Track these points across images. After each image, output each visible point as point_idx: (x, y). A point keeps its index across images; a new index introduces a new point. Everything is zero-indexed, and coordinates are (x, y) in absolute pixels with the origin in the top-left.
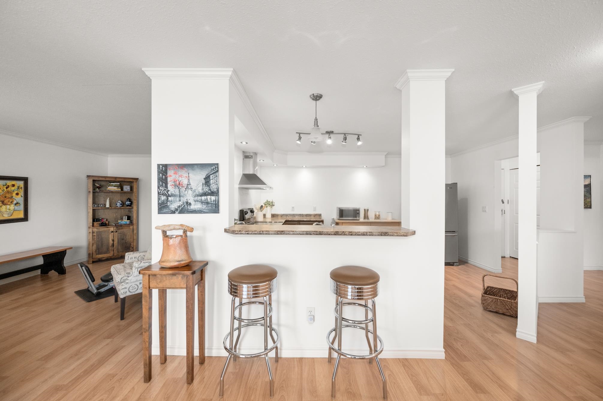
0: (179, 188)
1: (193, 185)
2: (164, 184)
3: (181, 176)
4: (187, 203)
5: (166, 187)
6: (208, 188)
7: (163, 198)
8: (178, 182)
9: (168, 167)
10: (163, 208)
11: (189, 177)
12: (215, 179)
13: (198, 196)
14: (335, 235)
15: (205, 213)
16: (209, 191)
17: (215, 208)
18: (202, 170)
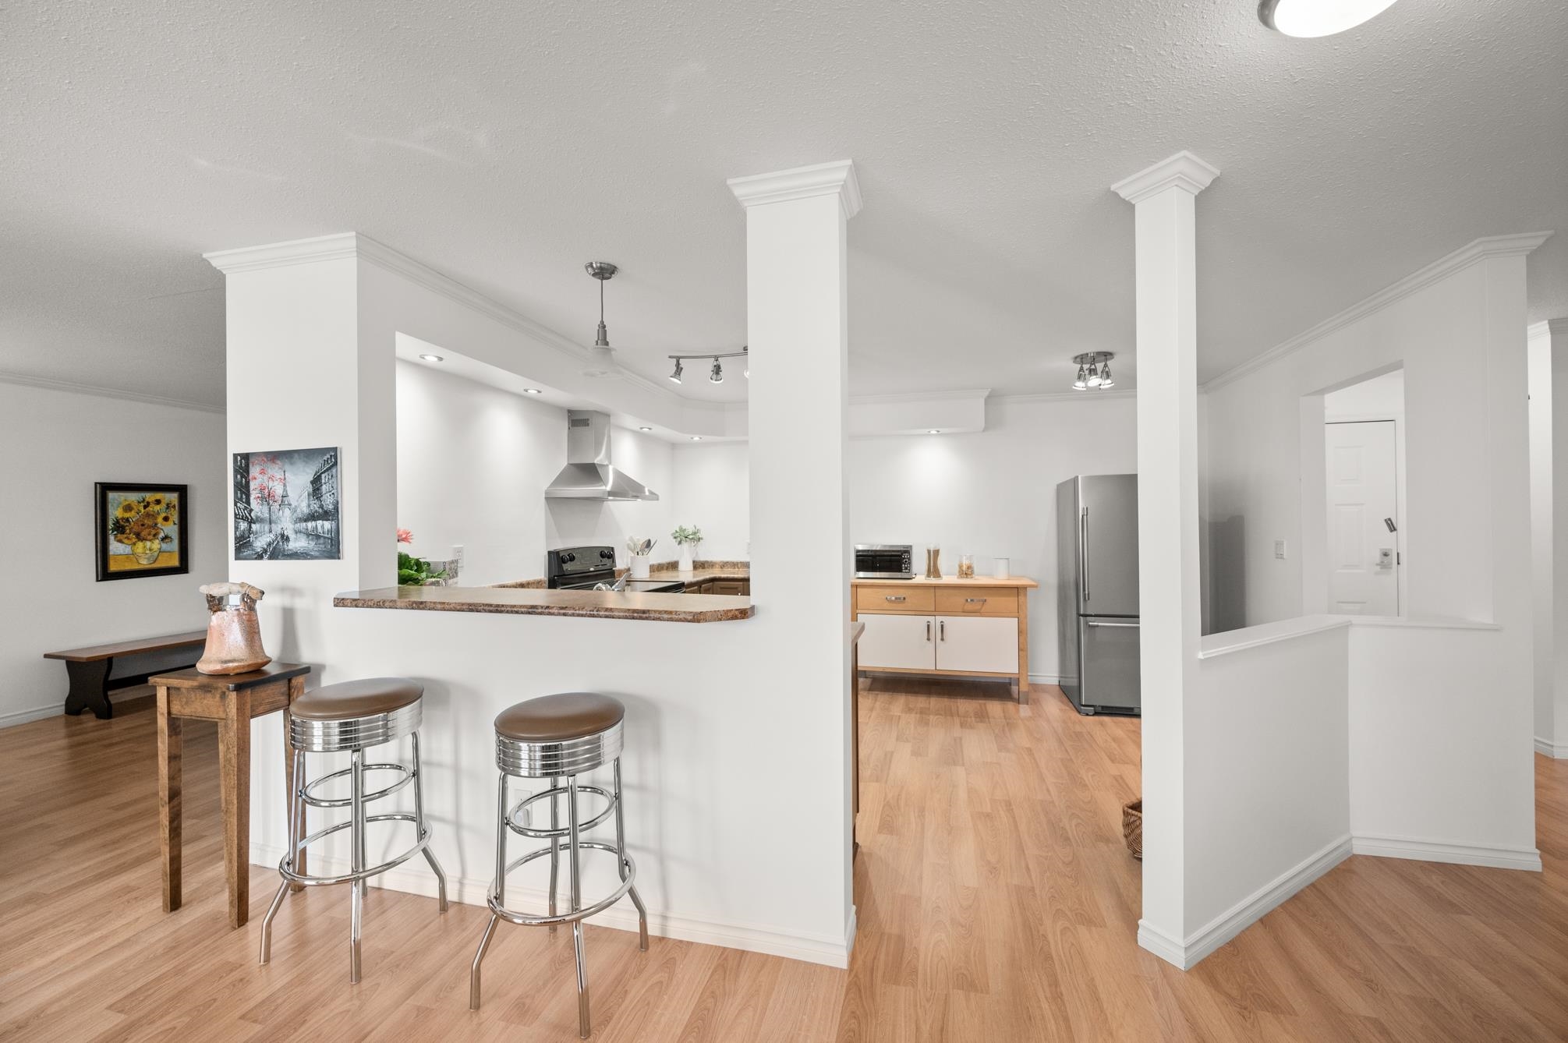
0: (268, 504)
1: (293, 497)
2: (244, 497)
3: (271, 478)
4: (283, 535)
5: (248, 502)
6: (318, 503)
8: (266, 491)
9: (251, 460)
10: (243, 545)
11: (285, 478)
12: (331, 481)
13: (301, 520)
15: (313, 558)
16: (320, 510)
17: (332, 549)
18: (307, 463)
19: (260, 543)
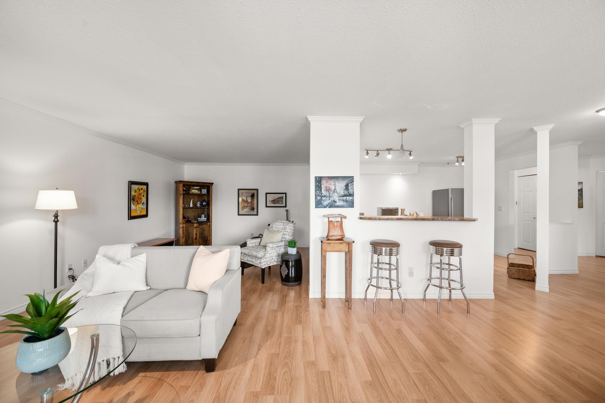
0: (329, 192)
1: (338, 190)
2: (319, 189)
3: (330, 184)
4: (334, 201)
5: (321, 191)
6: (347, 192)
7: (319, 198)
8: (328, 188)
9: (322, 179)
10: (319, 204)
11: (335, 184)
12: (352, 186)
13: (341, 196)
14: (433, 220)
15: (345, 207)
16: (348, 194)
17: (351, 205)
18: (343, 180)
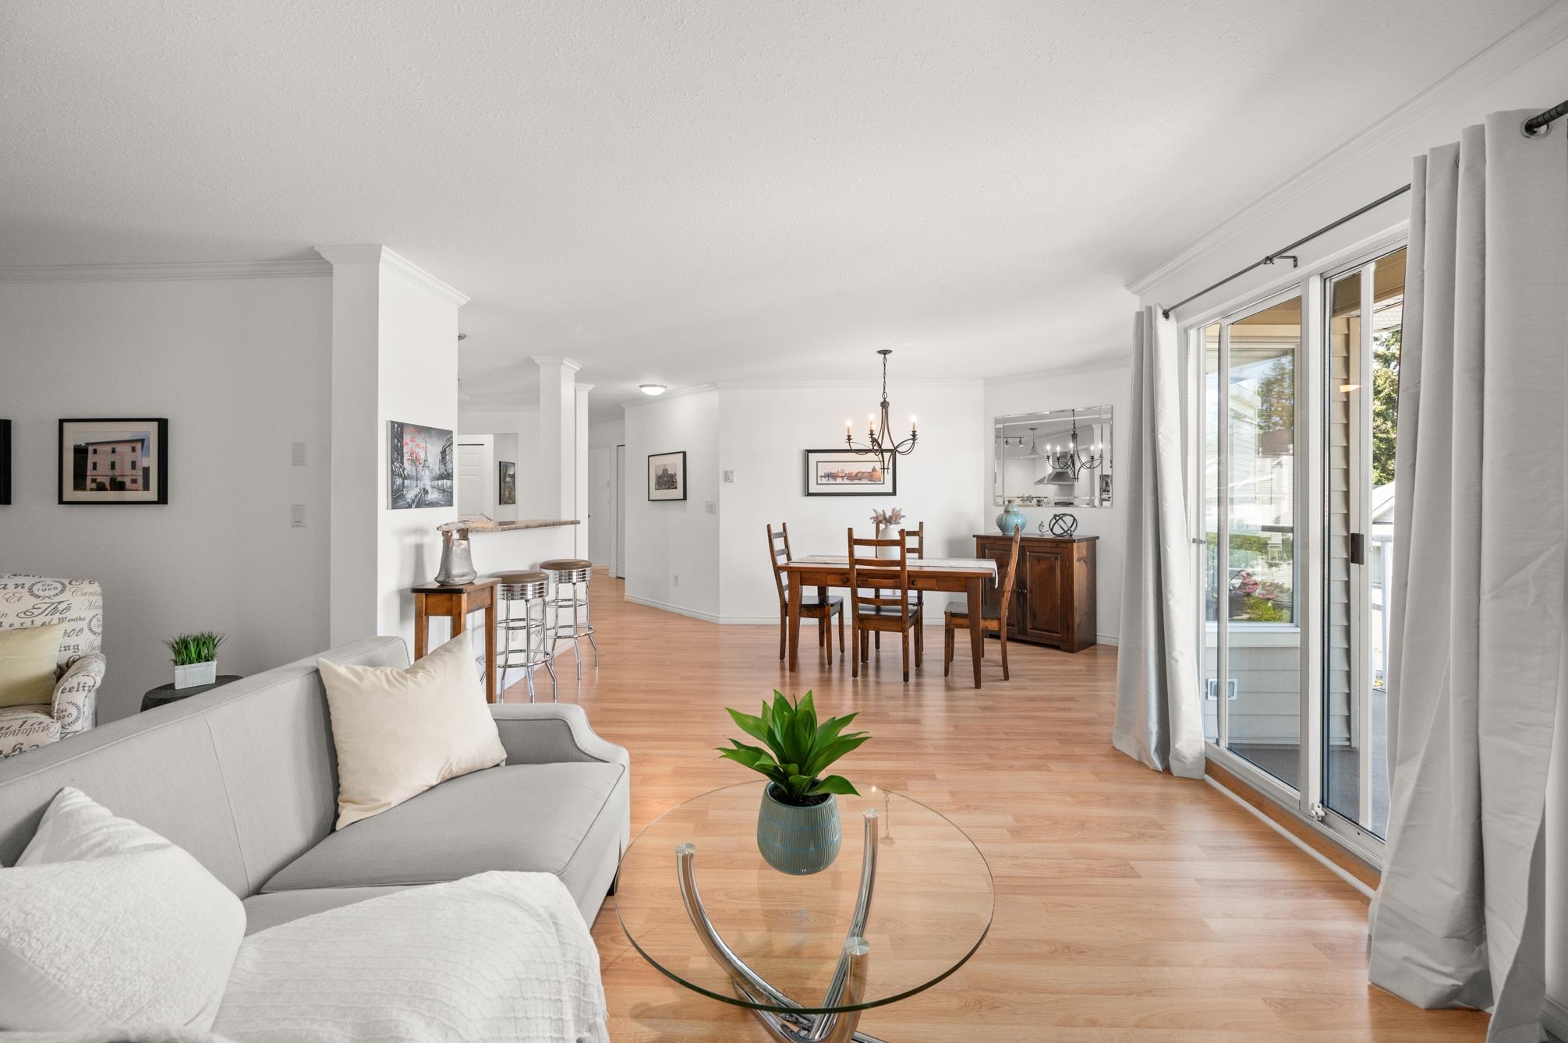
0: (416, 465)
1: (430, 461)
2: (399, 457)
3: (418, 446)
4: (424, 489)
5: (402, 463)
6: (445, 468)
8: (414, 455)
9: (405, 429)
10: (397, 499)
11: (426, 447)
12: (450, 454)
13: (435, 479)
15: (442, 506)
16: (445, 473)
17: (449, 499)
18: (439, 439)
19: (410, 495)
